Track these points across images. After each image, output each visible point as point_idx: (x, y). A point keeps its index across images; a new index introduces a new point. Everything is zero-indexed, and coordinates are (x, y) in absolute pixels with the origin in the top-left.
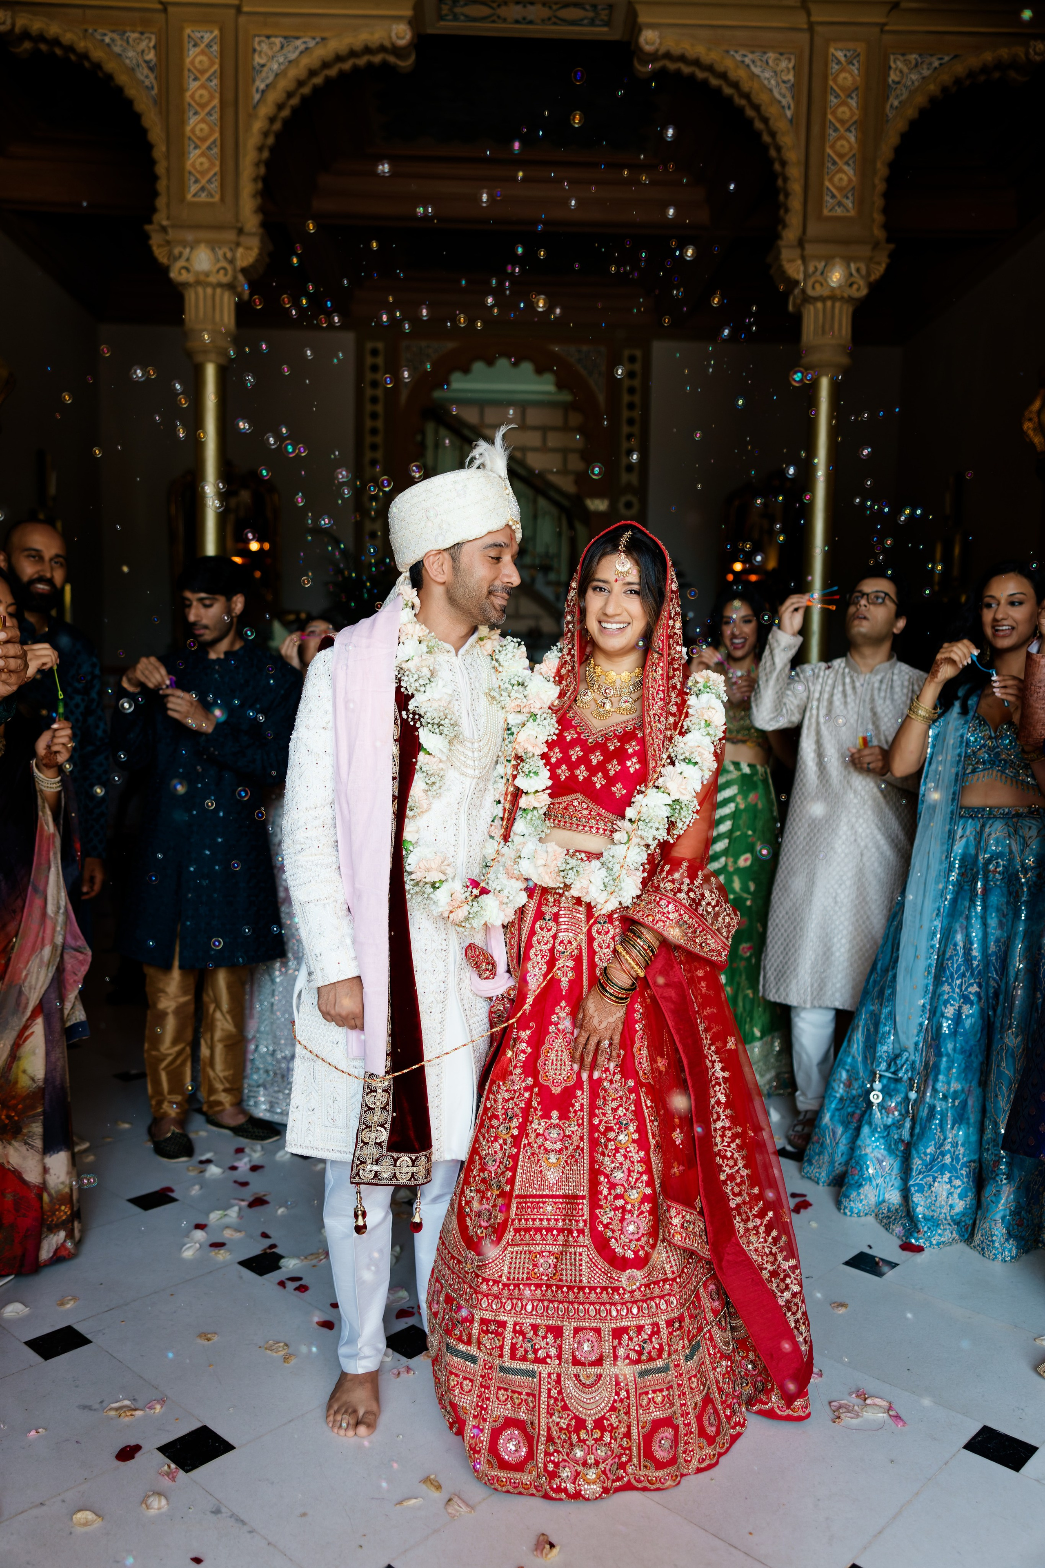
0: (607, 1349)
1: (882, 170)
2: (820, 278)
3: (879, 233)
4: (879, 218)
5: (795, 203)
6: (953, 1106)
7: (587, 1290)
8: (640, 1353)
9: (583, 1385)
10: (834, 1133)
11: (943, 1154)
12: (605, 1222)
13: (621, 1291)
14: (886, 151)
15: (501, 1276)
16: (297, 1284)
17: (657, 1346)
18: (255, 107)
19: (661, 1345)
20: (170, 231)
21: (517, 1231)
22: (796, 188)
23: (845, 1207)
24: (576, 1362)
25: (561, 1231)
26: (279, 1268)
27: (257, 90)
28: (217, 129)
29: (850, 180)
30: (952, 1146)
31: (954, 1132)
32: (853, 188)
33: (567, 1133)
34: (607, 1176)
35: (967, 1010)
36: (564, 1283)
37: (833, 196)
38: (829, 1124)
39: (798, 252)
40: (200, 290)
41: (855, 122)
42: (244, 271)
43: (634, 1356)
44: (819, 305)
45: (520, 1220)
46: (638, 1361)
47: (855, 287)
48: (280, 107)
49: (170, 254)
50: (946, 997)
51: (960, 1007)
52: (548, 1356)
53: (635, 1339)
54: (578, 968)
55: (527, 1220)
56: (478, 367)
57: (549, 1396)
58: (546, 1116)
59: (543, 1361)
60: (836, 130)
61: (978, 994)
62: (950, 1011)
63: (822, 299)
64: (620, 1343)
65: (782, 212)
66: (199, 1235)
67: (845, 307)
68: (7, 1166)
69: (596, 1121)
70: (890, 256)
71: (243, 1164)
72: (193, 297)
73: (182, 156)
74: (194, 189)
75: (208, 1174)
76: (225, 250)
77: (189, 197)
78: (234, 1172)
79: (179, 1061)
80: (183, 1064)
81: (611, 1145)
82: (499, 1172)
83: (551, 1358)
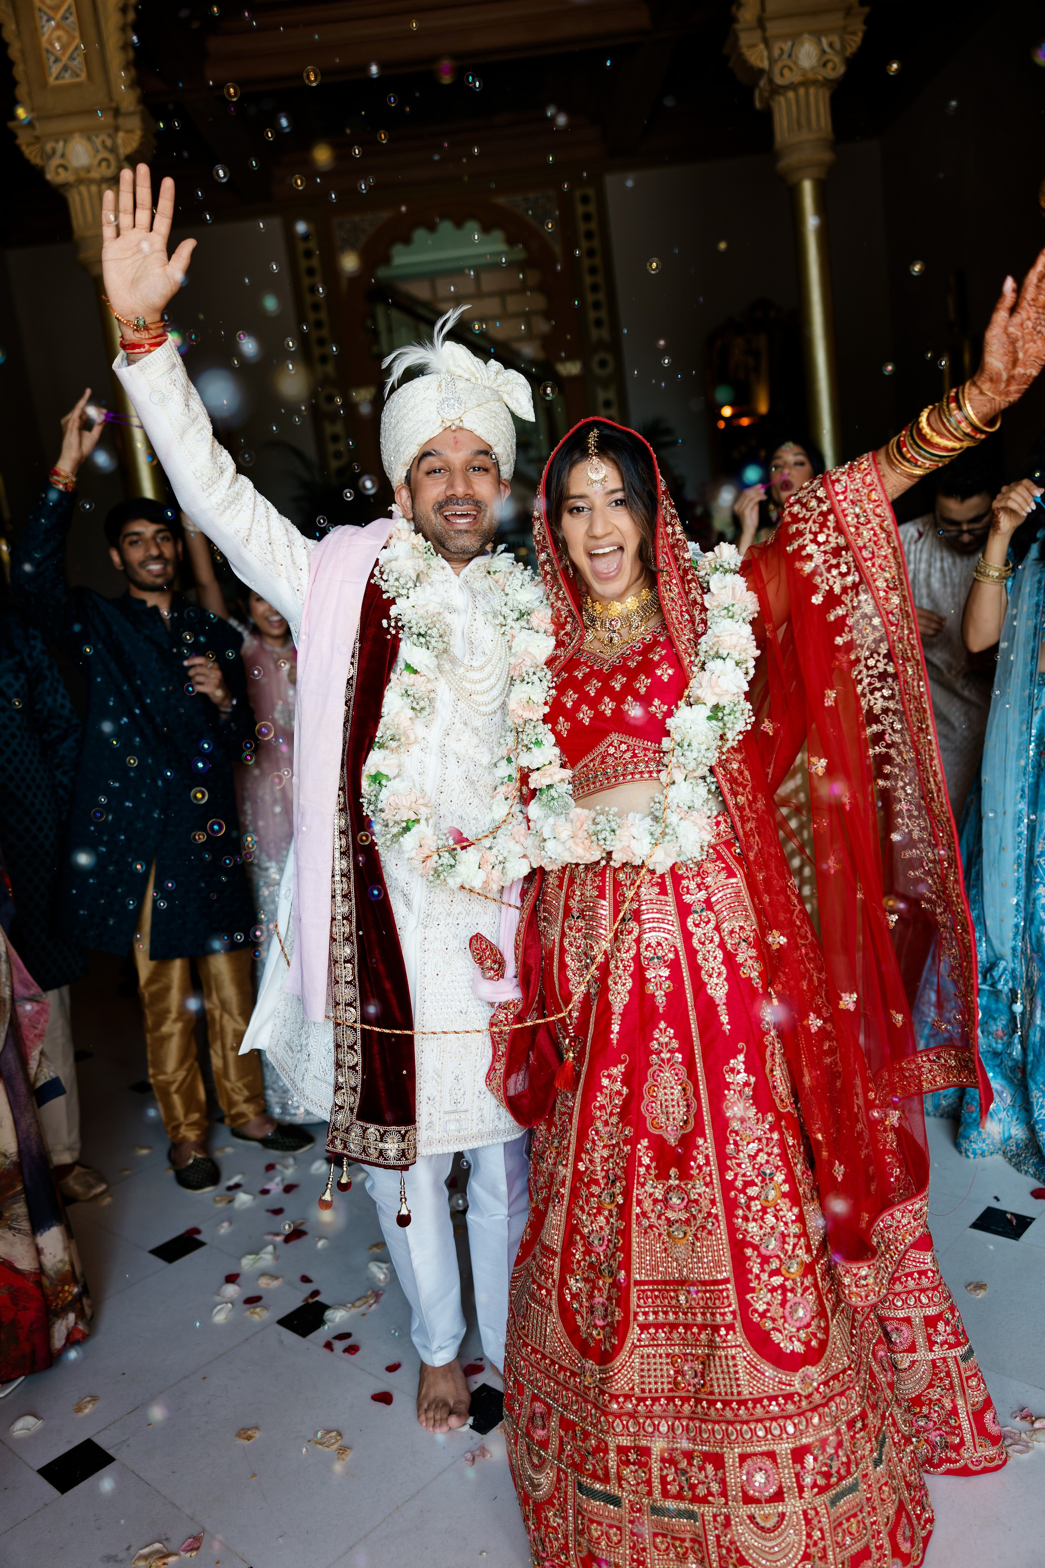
0: (789, 1481)
2: (789, 63)
7: (751, 1404)
9: (762, 1529)
12: (761, 1310)
13: (796, 1398)
15: (632, 1389)
16: (346, 1343)
17: (847, 1460)
19: (848, 1457)
21: (644, 1328)
23: (968, 1150)
24: (748, 1500)
25: (702, 1326)
26: (325, 1322)
33: (693, 1197)
34: (756, 1248)
36: (717, 1397)
39: (758, 34)
40: (83, 189)
43: (822, 1481)
44: (791, 95)
45: (645, 1314)
46: (828, 1486)
47: (830, 65)
49: (42, 152)
52: (710, 1493)
53: (821, 1458)
54: (675, 975)
55: (655, 1313)
57: (719, 1546)
58: (662, 1176)
59: (704, 1500)
63: (793, 87)
64: (803, 1468)
66: (231, 1290)
67: (822, 91)
69: (729, 1176)
70: (866, 22)
71: (275, 1186)
72: (77, 198)
73: (35, 32)
74: (55, 69)
75: (237, 1204)
76: (103, 137)
77: (51, 80)
78: (267, 1197)
79: (189, 1079)
80: (194, 1079)
81: (756, 1206)
82: (609, 1253)
83: (713, 1495)
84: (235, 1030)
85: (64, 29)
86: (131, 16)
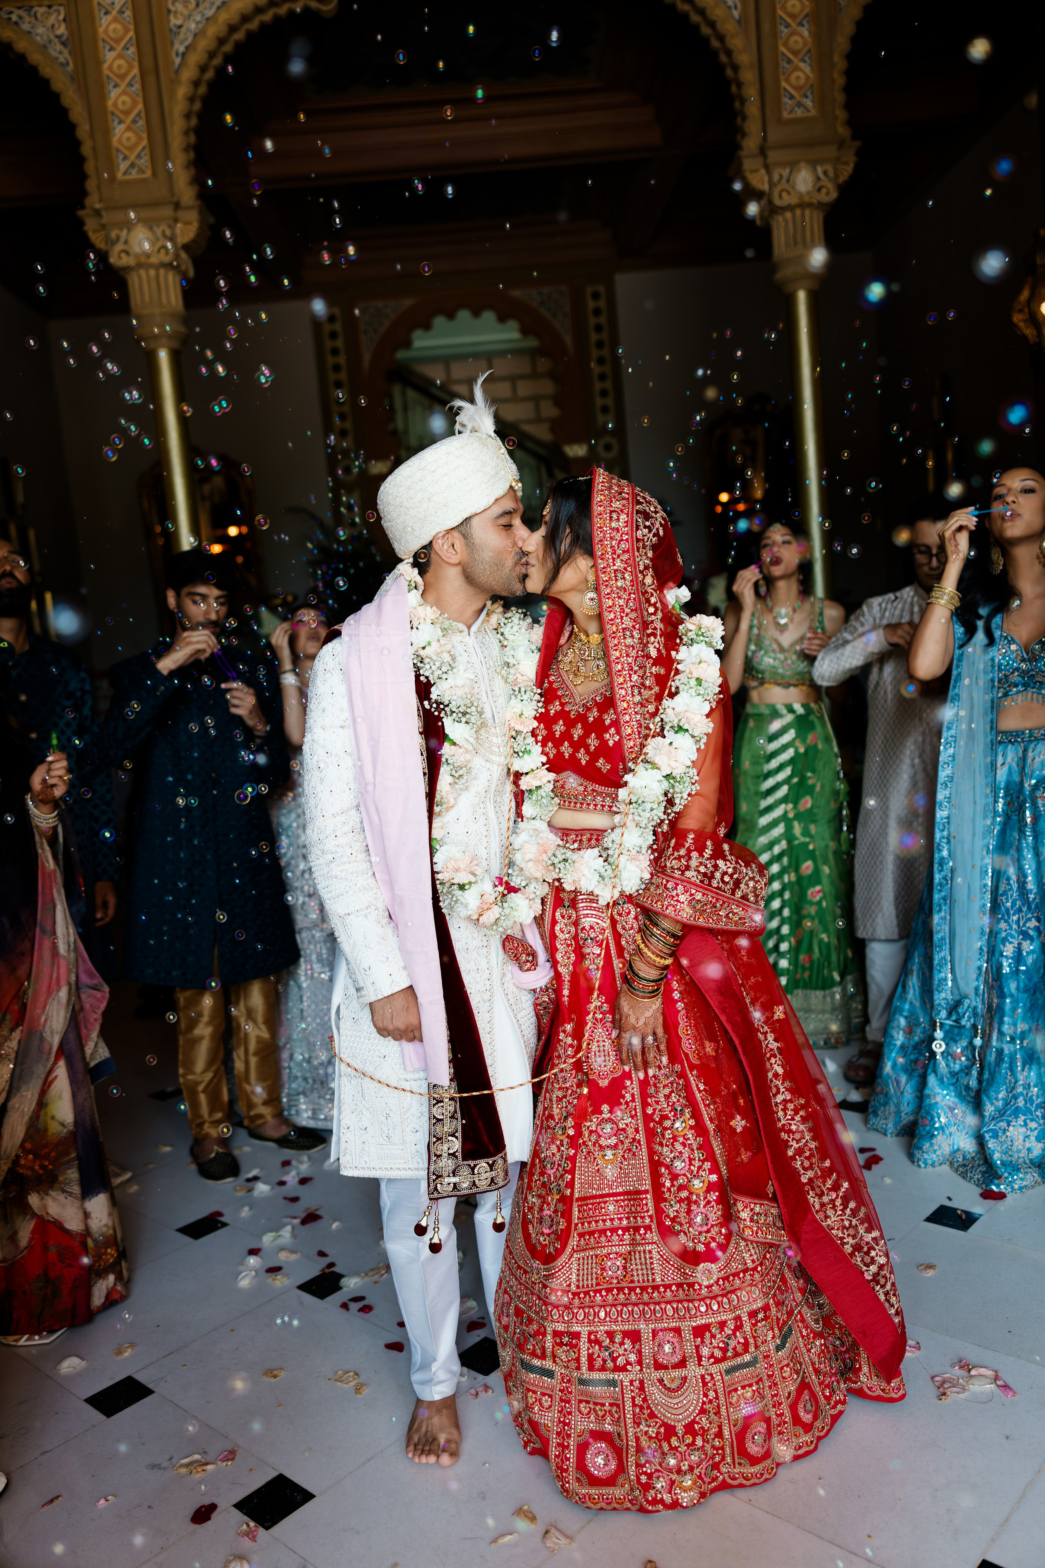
0: (689, 1349)
1: (840, 62)
2: (786, 186)
3: (843, 131)
4: (841, 114)
5: (753, 109)
6: (1022, 1047)
7: (662, 1289)
8: (724, 1350)
9: (669, 1389)
10: (898, 1082)
11: (1015, 1097)
12: (671, 1216)
13: (697, 1287)
14: (842, 43)
15: (569, 1285)
16: (360, 1304)
17: (742, 1341)
18: (177, 72)
19: (745, 1339)
20: (104, 213)
21: (581, 1235)
22: (752, 93)
23: (919, 1160)
24: (658, 1366)
25: (626, 1230)
26: (340, 1288)
27: (177, 54)
28: (140, 100)
29: (808, 78)
30: (1024, 1088)
31: (1025, 1074)
32: (812, 86)
33: (621, 1126)
34: (667, 1167)
35: (1028, 947)
36: (637, 1284)
37: (792, 97)
38: (891, 1072)
39: (760, 160)
40: (143, 273)
41: (807, 15)
42: (186, 247)
43: (718, 1354)
44: (788, 215)
45: (583, 1224)
46: (724, 1359)
47: (824, 191)
48: (203, 69)
49: (107, 239)
50: (1003, 934)
51: (1019, 944)
52: (628, 1363)
53: (719, 1336)
54: (605, 953)
55: (589, 1223)
56: (439, 322)
57: (634, 1405)
58: (597, 1111)
59: (623, 1369)
60: (787, 26)
61: (1037, 929)
62: (1009, 950)
63: (791, 208)
64: (703, 1342)
65: (739, 120)
66: (252, 1260)
67: (815, 213)
68: (46, 1218)
69: (650, 1111)
70: (858, 154)
71: (291, 1178)
72: (136, 280)
73: (107, 132)
74: (123, 166)
75: (256, 1193)
76: (164, 227)
77: (119, 175)
78: (283, 1188)
79: (215, 1080)
80: (219, 1083)
81: (668, 1134)
82: (558, 1175)
83: (631, 1364)
84: (258, 1037)
85: (133, 131)
86: (194, 121)
